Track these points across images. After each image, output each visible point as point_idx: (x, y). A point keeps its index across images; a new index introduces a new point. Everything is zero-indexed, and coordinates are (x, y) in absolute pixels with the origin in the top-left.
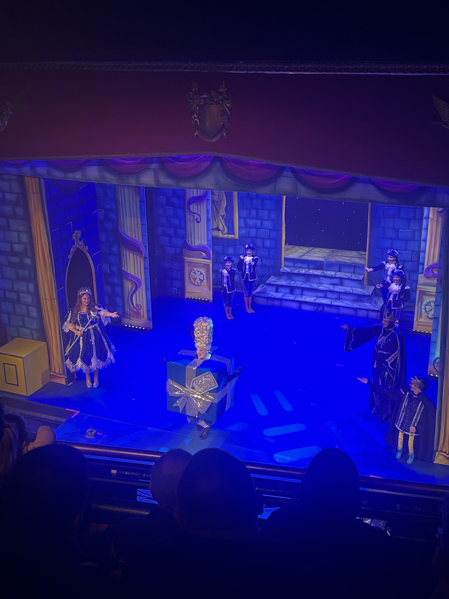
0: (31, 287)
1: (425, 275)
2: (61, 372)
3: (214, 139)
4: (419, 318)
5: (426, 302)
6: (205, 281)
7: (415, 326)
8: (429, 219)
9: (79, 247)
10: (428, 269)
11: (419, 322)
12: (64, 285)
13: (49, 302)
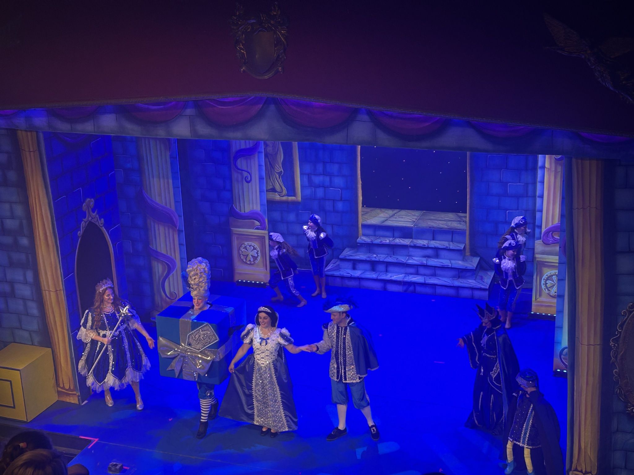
0: (30, 275)
1: (545, 242)
2: (72, 388)
3: (266, 76)
4: (538, 297)
5: (547, 275)
6: (259, 258)
7: (533, 308)
8: (545, 169)
9: (91, 220)
10: (547, 232)
11: (539, 302)
12: (73, 272)
13: (53, 295)
